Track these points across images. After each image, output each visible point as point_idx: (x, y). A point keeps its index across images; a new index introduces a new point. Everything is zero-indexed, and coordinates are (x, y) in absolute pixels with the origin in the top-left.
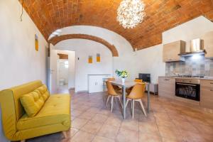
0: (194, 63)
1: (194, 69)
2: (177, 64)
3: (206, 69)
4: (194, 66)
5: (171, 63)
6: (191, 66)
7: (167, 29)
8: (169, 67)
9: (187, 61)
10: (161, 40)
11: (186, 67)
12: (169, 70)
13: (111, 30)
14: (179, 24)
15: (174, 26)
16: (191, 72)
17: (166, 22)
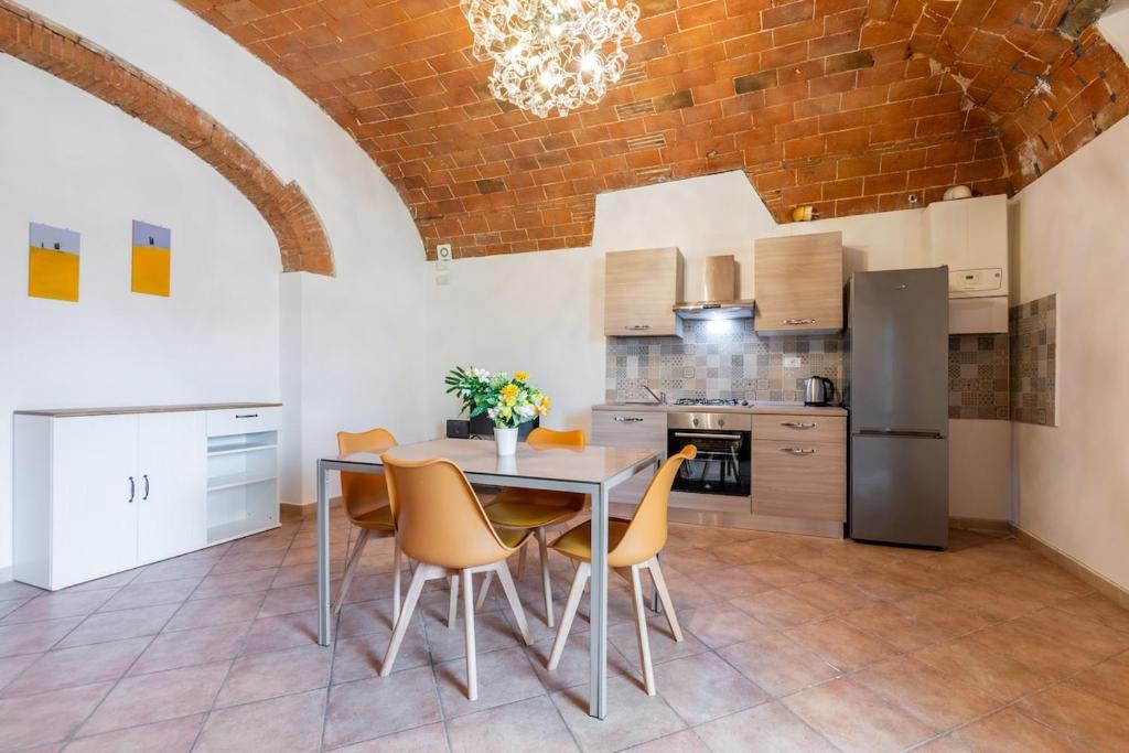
0: (713, 351)
1: (713, 374)
2: (654, 348)
3: (746, 375)
4: (713, 362)
5: (631, 343)
6: (702, 361)
7: (619, 183)
8: (621, 361)
9: (689, 340)
10: (590, 227)
11: (688, 362)
12: (622, 373)
13: (283, 68)
14: (670, 176)
15: (647, 181)
16: (701, 383)
17: (624, 146)
